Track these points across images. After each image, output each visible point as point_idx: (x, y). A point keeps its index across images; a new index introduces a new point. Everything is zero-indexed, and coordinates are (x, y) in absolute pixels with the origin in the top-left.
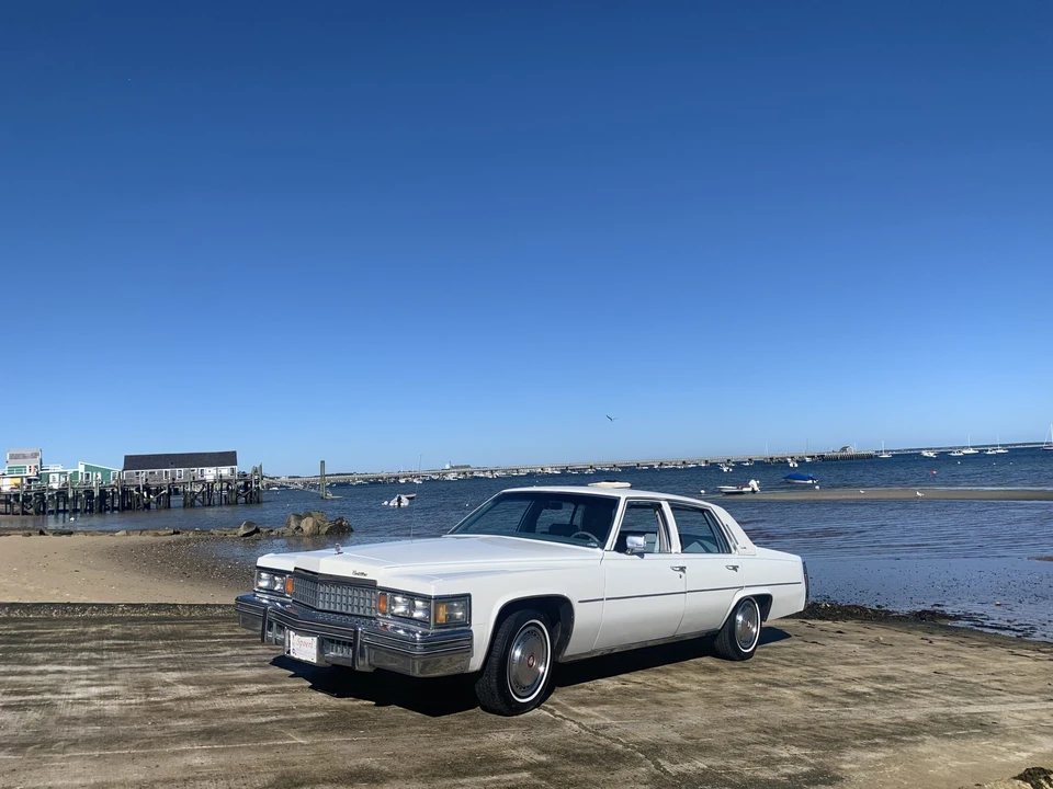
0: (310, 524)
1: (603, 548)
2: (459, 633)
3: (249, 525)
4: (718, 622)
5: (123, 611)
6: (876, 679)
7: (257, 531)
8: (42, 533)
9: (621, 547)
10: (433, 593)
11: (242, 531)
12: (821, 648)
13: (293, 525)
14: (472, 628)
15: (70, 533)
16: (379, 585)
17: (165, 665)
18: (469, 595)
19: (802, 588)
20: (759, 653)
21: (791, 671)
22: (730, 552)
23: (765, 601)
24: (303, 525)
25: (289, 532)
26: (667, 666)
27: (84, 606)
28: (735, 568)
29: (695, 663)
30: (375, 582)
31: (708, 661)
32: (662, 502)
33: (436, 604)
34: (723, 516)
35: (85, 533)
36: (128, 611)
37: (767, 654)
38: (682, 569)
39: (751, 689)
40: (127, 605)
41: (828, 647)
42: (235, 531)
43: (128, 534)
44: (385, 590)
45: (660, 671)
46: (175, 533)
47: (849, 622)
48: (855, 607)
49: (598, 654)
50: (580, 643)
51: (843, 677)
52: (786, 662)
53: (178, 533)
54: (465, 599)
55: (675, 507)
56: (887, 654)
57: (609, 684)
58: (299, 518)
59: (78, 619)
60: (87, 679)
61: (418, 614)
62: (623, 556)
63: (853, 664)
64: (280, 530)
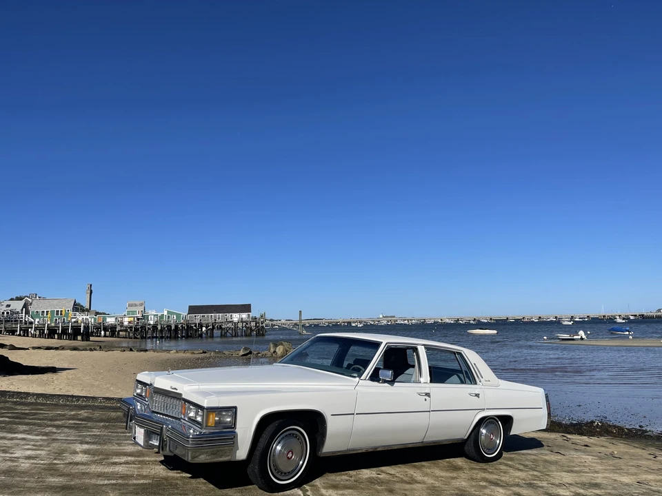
0: (281, 350)
1: (360, 376)
2: (226, 434)
3: (245, 349)
4: (463, 433)
5: (101, 402)
6: (583, 485)
7: (250, 353)
8: (131, 350)
9: (375, 377)
10: (205, 405)
11: (242, 353)
12: (560, 457)
13: (272, 350)
14: (237, 430)
15: (146, 351)
16: (183, 397)
17: (88, 439)
18: (235, 408)
19: (545, 411)
20: (505, 458)
21: (519, 474)
22: (476, 383)
23: (507, 421)
24: (277, 350)
25: (269, 354)
26: (423, 463)
27: (79, 398)
28: (477, 395)
29: (447, 462)
30: (181, 394)
31: (459, 461)
32: (419, 347)
33: (207, 412)
34: (472, 357)
35: (154, 351)
36: (104, 402)
37: (511, 459)
38: (428, 395)
39: (473, 486)
40: (104, 398)
41: (567, 457)
42: (238, 352)
43: (177, 352)
44: (186, 401)
45: (415, 466)
46: (204, 352)
47: (602, 438)
48: (615, 427)
49: (364, 451)
50: (332, 444)
51: (557, 482)
52: (521, 467)
53: (205, 353)
54: (233, 410)
55: (427, 348)
56: (610, 465)
57: (366, 473)
58: (276, 346)
59: (75, 406)
60: (34, 445)
61: (199, 419)
62: (376, 383)
63: (576, 472)
64: (264, 353)
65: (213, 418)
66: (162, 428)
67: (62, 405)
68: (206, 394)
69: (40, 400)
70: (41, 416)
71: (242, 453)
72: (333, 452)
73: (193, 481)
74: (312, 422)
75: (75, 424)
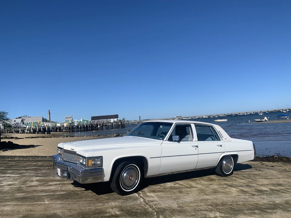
1: (163, 139)
3: (116, 133)
4: (215, 164)
5: (48, 158)
6: (274, 185)
7: (119, 135)
8: (67, 137)
9: (170, 139)
10: (86, 156)
11: (115, 135)
12: (260, 172)
14: (103, 167)
15: (73, 137)
16: (77, 153)
17: (40, 175)
18: (102, 157)
19: (253, 152)
20: (235, 174)
21: (242, 181)
22: (220, 140)
23: (235, 157)
26: (196, 178)
28: (221, 146)
29: (208, 177)
30: (76, 152)
31: (213, 177)
32: (191, 124)
33: (88, 159)
34: (218, 128)
35: (77, 136)
37: (238, 174)
38: (197, 146)
39: (220, 188)
40: (49, 156)
41: (264, 172)
42: (113, 135)
43: (87, 136)
44: (78, 155)
45: (192, 180)
47: (279, 163)
48: (285, 157)
49: (167, 174)
50: (151, 172)
51: (261, 184)
52: (243, 178)
53: (99, 136)
54: (101, 158)
55: (196, 125)
56: (285, 175)
57: (169, 184)
59: (37, 160)
60: (13, 179)
61: (84, 163)
62: (171, 142)
63: (269, 179)
65: (91, 163)
66: (68, 168)
67: (31, 160)
68: (87, 151)
69: (21, 159)
70: (20, 166)
71: (107, 178)
72: (152, 175)
73: (86, 192)
74: (141, 162)
75: (35, 168)
